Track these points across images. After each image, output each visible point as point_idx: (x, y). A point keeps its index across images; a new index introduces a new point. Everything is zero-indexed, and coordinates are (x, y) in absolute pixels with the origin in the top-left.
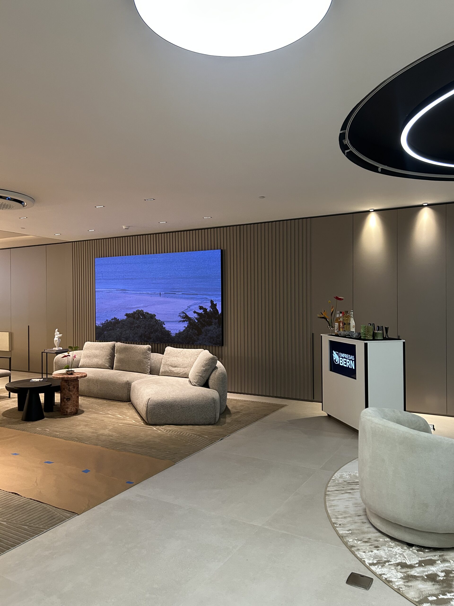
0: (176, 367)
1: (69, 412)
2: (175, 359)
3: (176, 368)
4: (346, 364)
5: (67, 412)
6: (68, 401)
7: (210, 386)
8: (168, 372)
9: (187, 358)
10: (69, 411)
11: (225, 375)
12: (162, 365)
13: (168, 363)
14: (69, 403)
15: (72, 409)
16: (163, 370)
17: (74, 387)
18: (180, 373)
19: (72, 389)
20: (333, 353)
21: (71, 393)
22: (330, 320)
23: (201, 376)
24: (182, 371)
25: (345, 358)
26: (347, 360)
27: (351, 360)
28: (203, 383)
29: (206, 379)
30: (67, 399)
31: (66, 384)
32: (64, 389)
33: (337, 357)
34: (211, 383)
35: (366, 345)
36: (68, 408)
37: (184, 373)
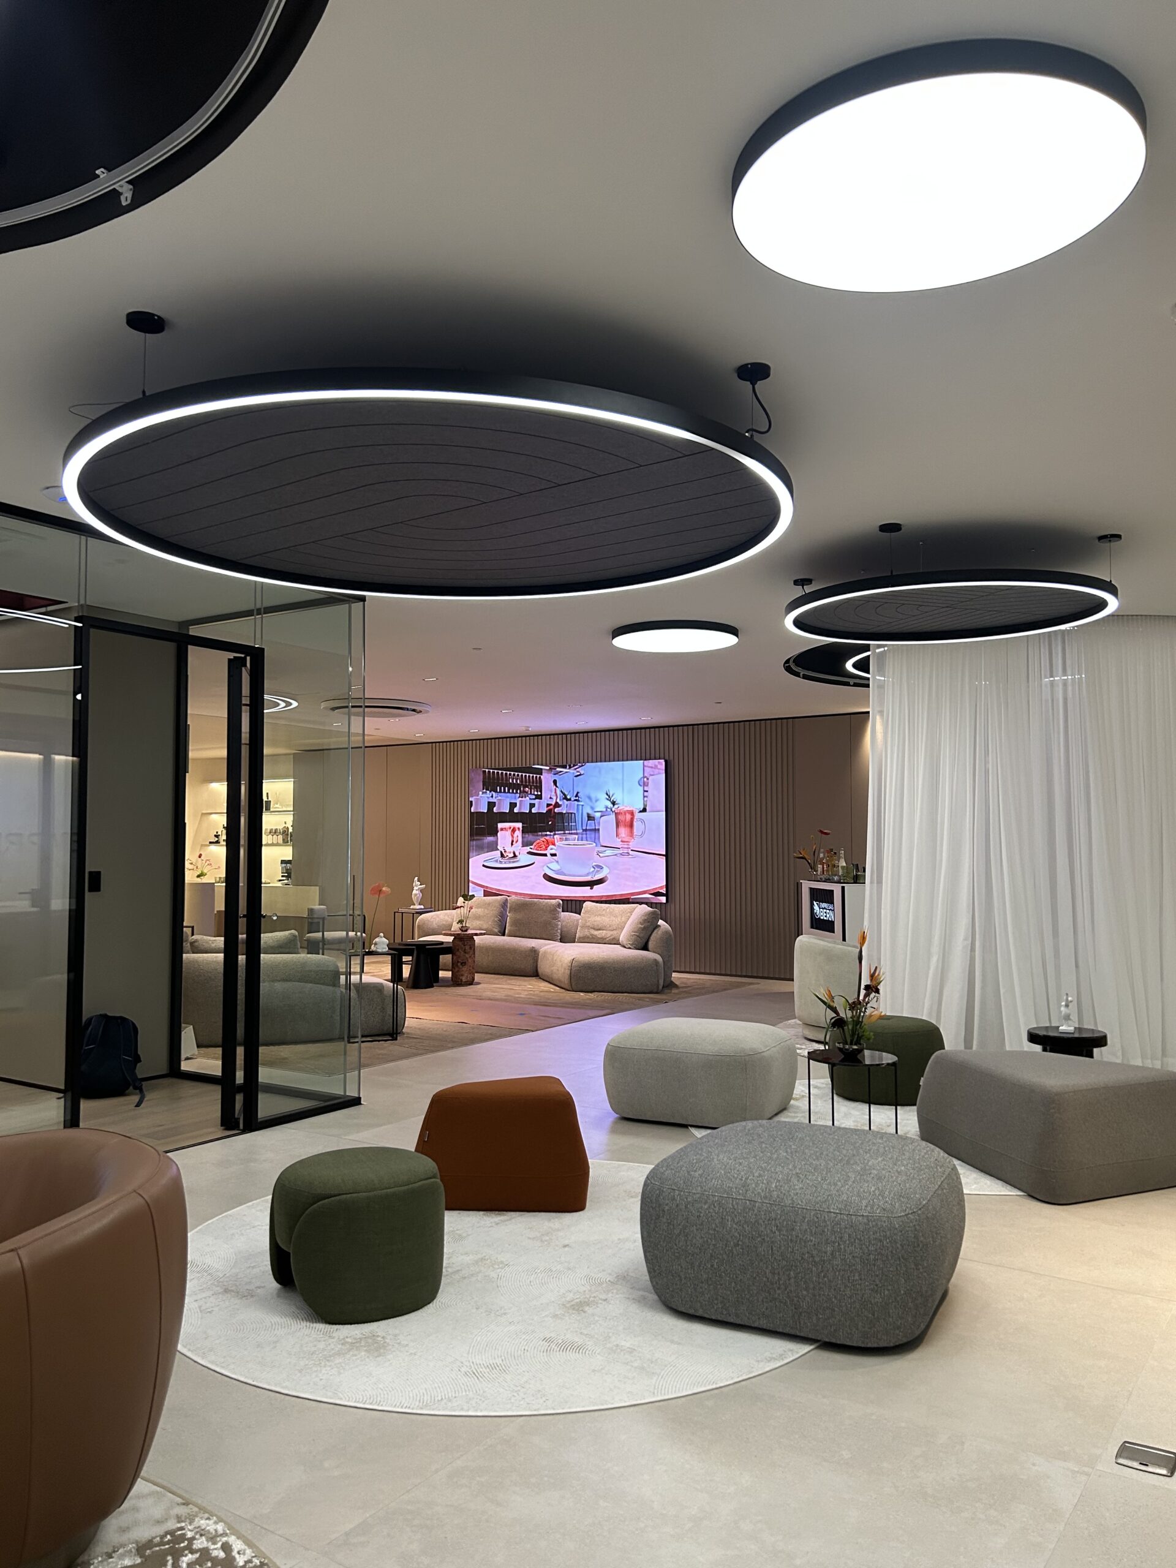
0: (599, 930)
1: (464, 981)
2: (598, 919)
3: (601, 931)
4: (826, 916)
5: (461, 980)
6: (463, 966)
7: (650, 949)
8: (588, 937)
9: (616, 916)
10: (464, 979)
11: (670, 936)
12: (579, 928)
13: (588, 924)
14: (465, 969)
15: (467, 977)
16: (581, 935)
17: (471, 948)
18: (606, 939)
19: (469, 950)
20: (813, 904)
21: (467, 956)
22: (812, 861)
23: (638, 936)
24: (609, 935)
25: (825, 908)
26: (828, 911)
27: (831, 909)
28: (642, 945)
29: (644, 941)
30: (462, 964)
31: (460, 943)
32: (458, 950)
33: (818, 909)
34: (651, 945)
35: (843, 888)
36: (462, 975)
37: (611, 937)
